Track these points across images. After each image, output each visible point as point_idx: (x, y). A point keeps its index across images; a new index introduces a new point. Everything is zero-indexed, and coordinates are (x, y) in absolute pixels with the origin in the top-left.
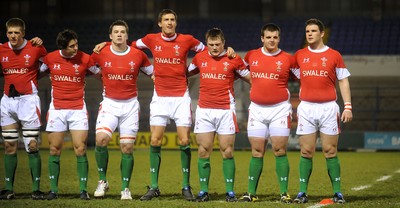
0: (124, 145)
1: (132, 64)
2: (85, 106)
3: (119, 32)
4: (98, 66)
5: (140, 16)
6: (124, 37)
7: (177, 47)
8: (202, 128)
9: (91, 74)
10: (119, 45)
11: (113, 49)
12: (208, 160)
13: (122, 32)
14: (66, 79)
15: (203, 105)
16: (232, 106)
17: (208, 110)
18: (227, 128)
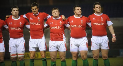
0: (20, 58)
2: (3, 42)
3: (15, 11)
5: (25, 5)
7: (39, 18)
8: (52, 49)
10: (15, 16)
11: (13, 18)
12: (55, 62)
13: (17, 11)
15: (52, 40)
16: (64, 39)
17: (54, 42)
18: (63, 49)
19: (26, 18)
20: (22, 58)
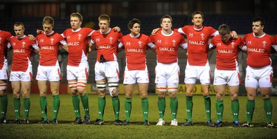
0: (171, 93)
1: (174, 41)
2: (146, 68)
3: (166, 22)
4: (153, 43)
5: (179, 13)
6: (170, 25)
7: (202, 35)
8: (218, 82)
9: (149, 47)
10: (166, 30)
11: (163, 33)
12: (222, 101)
13: (169, 22)
14: (134, 50)
15: (220, 68)
16: (237, 68)
17: (222, 71)
18: (234, 82)
19: (182, 34)
20: (173, 93)
